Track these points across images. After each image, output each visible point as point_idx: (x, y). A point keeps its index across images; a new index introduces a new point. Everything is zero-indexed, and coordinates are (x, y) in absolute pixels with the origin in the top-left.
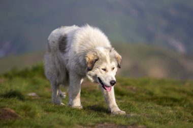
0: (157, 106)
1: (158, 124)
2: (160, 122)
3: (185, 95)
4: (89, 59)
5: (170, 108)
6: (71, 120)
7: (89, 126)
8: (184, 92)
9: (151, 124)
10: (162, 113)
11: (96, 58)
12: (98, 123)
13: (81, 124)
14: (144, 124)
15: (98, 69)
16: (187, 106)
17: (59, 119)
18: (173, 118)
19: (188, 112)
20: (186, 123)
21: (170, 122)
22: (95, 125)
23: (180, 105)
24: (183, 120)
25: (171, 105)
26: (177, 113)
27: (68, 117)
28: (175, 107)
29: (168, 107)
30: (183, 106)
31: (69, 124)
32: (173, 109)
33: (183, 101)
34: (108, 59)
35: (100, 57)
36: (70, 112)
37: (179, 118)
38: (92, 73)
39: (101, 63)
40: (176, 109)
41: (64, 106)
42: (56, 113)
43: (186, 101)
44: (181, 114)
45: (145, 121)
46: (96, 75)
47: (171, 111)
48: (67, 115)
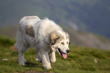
0: (61, 60)
1: (61, 71)
2: (62, 70)
3: (77, 54)
4: (53, 38)
5: (68, 61)
6: (11, 69)
7: (22, 72)
8: (76, 52)
9: (57, 71)
10: (64, 65)
11: (58, 37)
12: (27, 70)
13: (17, 71)
14: (54, 71)
15: (59, 43)
16: (78, 60)
17: (4, 68)
18: (70, 67)
19: (79, 63)
20: (77, 70)
21: (68, 70)
22: (25, 72)
23: (74, 60)
24: (76, 68)
25: (69, 60)
26: (72, 65)
27: (10, 67)
28: (71, 61)
29: (67, 61)
30: (76, 60)
31: (11, 71)
32: (70, 62)
33: (76, 58)
34: (65, 37)
35: (60, 36)
36: (11, 65)
37: (73, 67)
38: (55, 46)
39: (61, 40)
40: (72, 62)
41: (8, 61)
42: (3, 65)
43: (77, 57)
44: (74, 65)
45: (54, 69)
46: (57, 47)
47: (69, 63)
48: (9, 66)
